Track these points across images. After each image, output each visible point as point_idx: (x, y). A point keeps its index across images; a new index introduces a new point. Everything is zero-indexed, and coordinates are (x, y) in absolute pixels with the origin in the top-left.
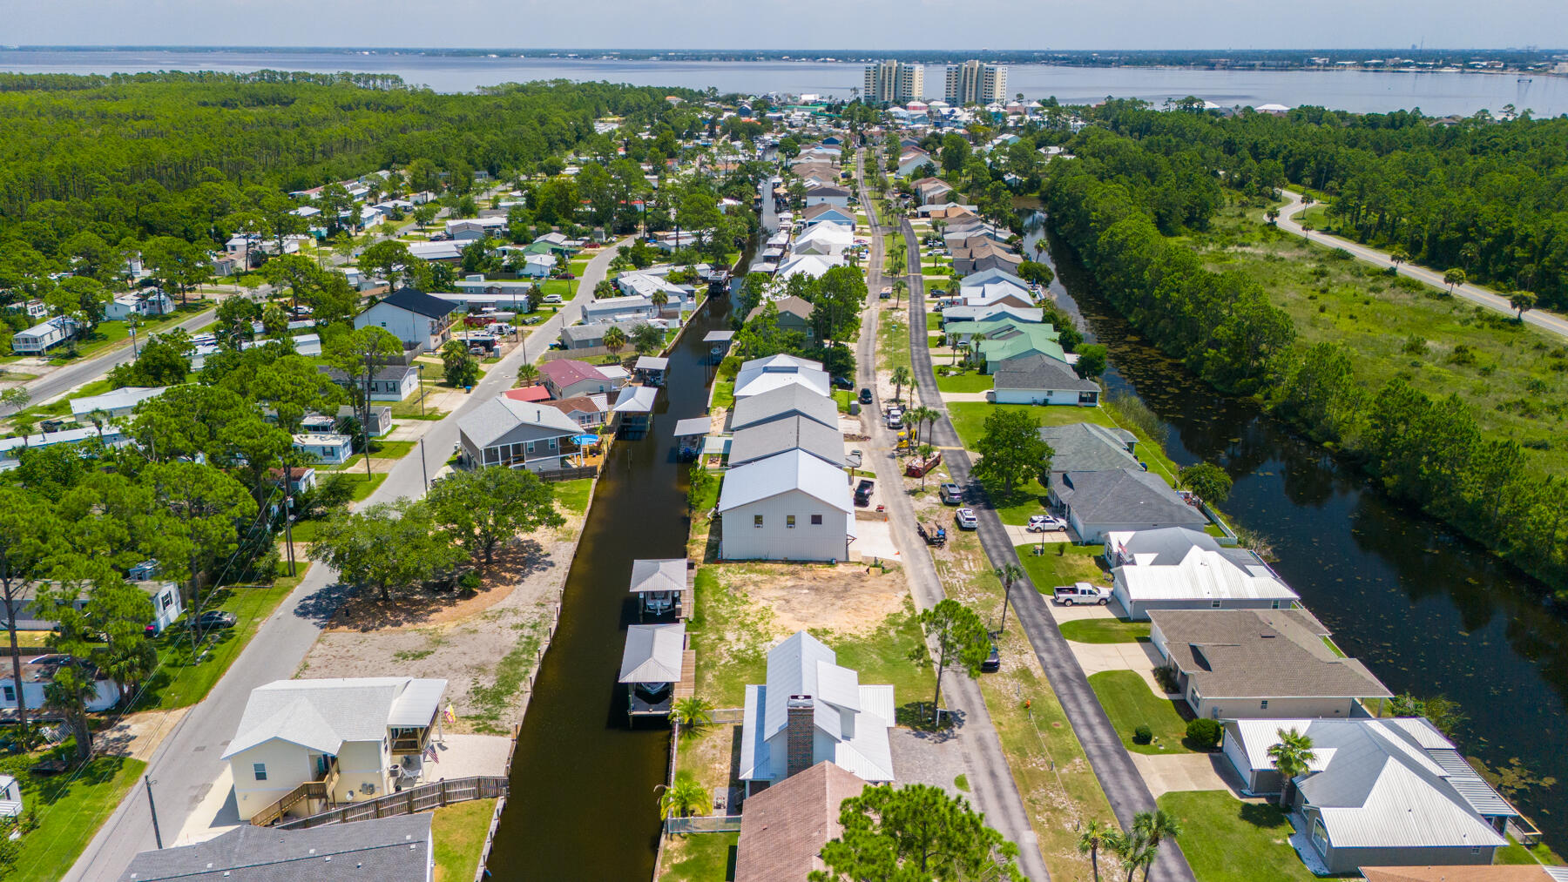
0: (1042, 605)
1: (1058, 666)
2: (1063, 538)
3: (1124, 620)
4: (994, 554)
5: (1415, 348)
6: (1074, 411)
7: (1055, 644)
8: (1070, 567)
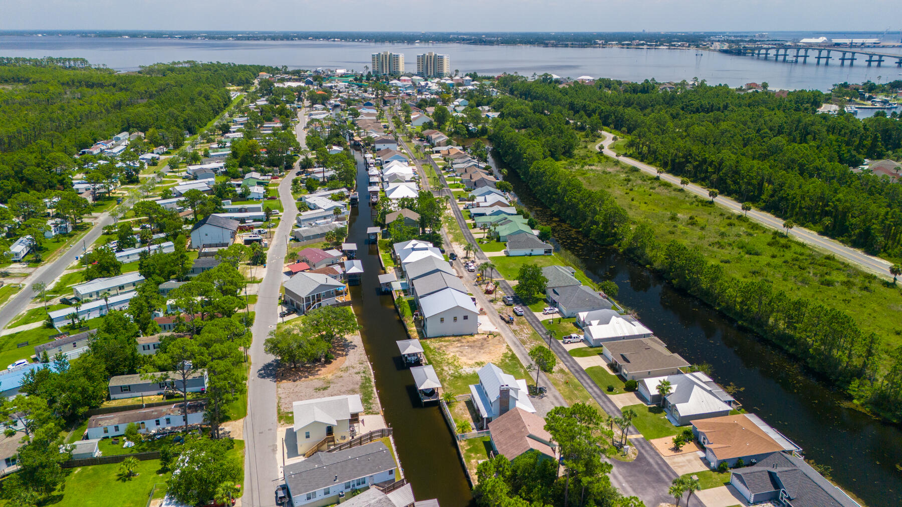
0: (559, 345)
1: (573, 367)
2: (557, 316)
3: (591, 347)
4: (534, 325)
5: (674, 218)
6: (544, 258)
7: (569, 359)
8: (565, 328)
